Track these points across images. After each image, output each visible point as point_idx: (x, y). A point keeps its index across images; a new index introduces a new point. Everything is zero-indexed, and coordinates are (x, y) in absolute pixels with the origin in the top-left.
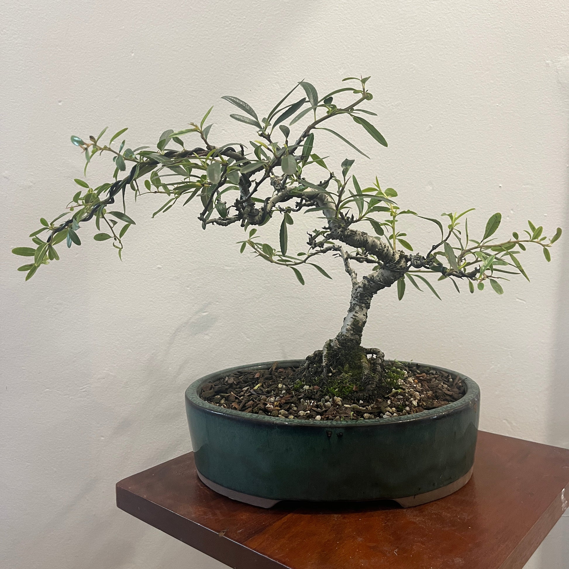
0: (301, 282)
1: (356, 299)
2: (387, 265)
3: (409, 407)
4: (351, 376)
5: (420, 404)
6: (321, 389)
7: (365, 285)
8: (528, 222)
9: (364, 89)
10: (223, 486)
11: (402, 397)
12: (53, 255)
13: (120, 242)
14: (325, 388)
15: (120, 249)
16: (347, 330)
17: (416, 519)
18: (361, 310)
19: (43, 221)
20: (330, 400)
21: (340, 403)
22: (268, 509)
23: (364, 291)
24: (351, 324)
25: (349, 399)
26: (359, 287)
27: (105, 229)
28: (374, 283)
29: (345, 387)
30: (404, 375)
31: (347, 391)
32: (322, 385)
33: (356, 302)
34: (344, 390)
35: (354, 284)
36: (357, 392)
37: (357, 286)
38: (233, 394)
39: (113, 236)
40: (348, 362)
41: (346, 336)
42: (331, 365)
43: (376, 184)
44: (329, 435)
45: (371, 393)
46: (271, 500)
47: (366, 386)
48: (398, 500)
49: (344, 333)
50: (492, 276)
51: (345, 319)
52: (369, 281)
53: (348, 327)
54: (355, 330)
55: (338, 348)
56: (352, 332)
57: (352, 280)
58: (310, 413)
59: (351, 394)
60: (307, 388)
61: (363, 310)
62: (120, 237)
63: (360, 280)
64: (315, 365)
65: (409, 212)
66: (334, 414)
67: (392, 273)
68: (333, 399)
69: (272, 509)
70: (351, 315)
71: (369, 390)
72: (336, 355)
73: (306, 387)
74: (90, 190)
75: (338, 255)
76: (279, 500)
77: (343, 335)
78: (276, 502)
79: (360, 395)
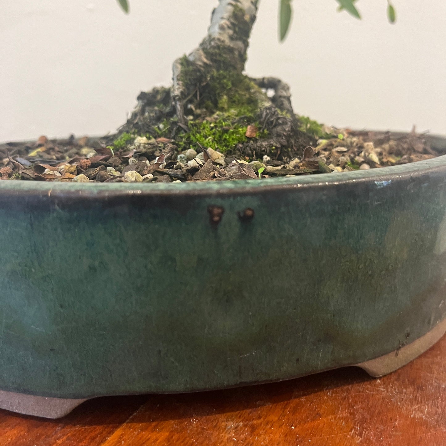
6: (173, 140)
14: (182, 138)
16: (222, 28)
17: (420, 411)
20: (197, 157)
21: (221, 161)
22: (55, 422)
24: (230, 16)
31: (233, 140)
32: (176, 135)
34: (226, 136)
36: (254, 139)
40: (225, 92)
41: (219, 39)
42: (190, 102)
44: (216, 219)
45: (284, 141)
46: (62, 400)
47: (272, 128)
49: (216, 35)
51: (214, 12)
53: (223, 22)
54: (237, 29)
55: (205, 64)
56: (231, 33)
59: (242, 144)
60: (142, 142)
68: (204, 153)
71: (279, 136)
72: (200, 79)
73: (140, 140)
76: (83, 397)
77: (214, 39)
78: (76, 402)
79: (262, 145)
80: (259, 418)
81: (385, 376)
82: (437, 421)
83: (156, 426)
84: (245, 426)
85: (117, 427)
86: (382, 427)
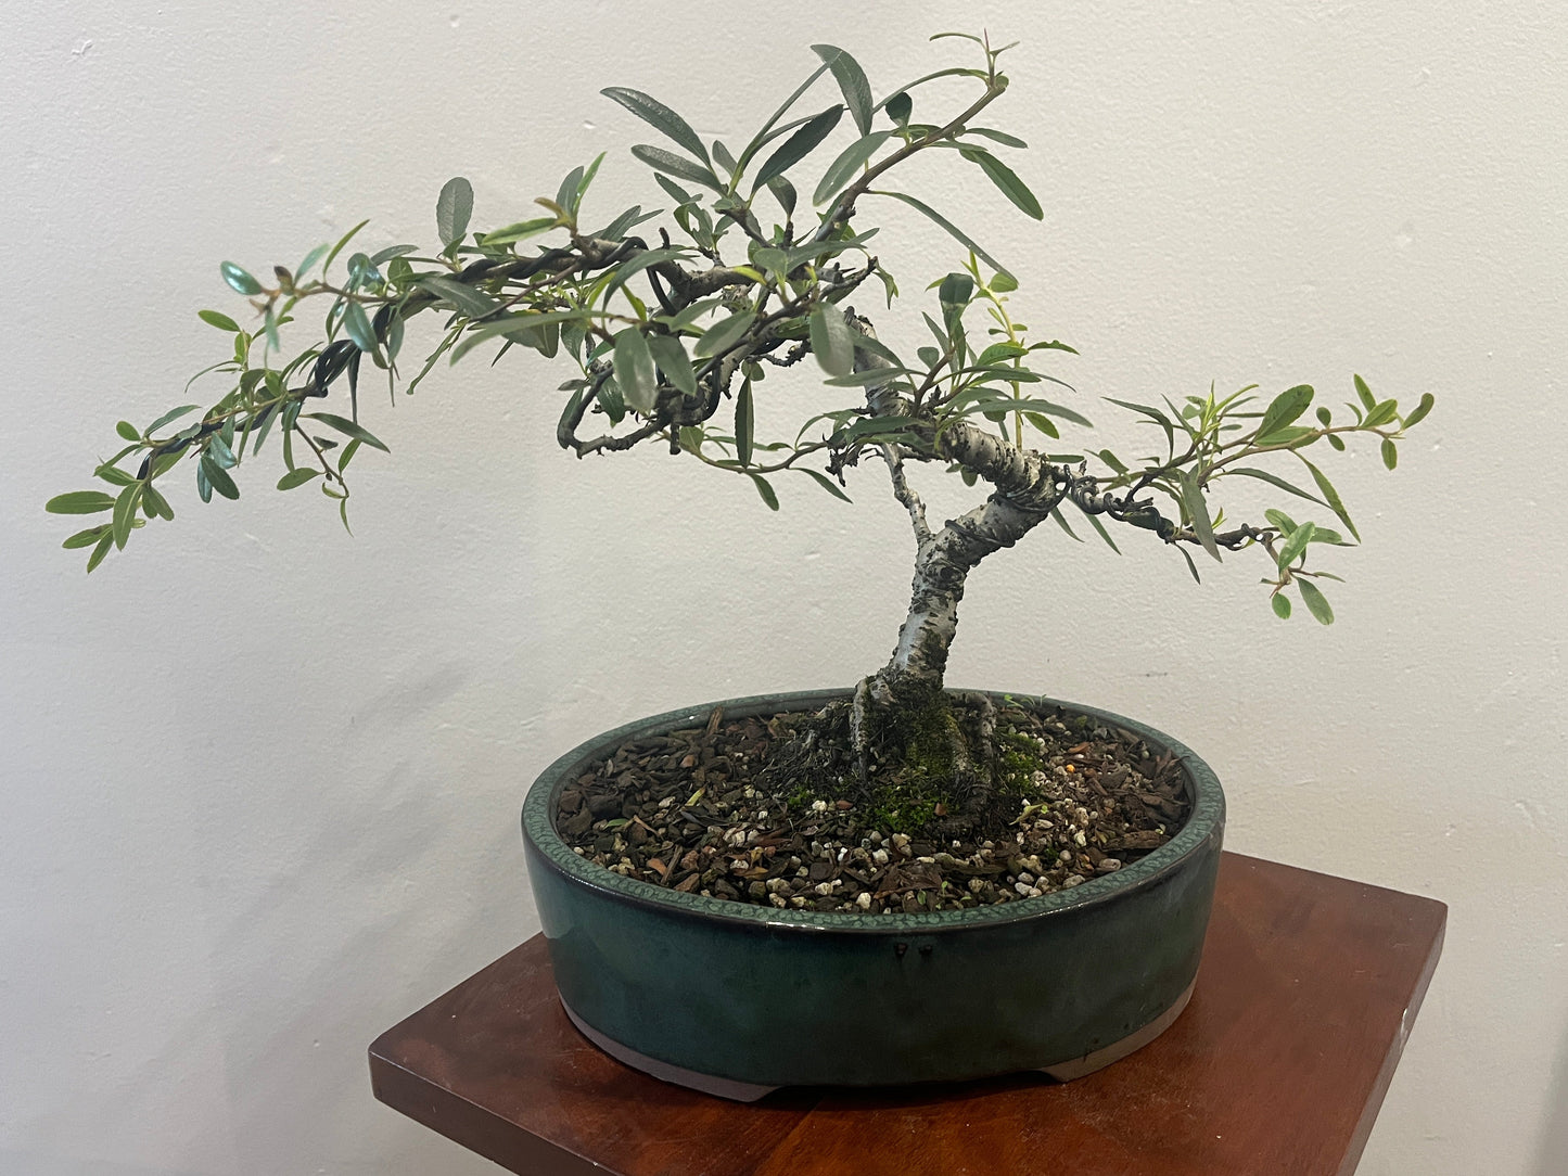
0: (769, 504)
1: (931, 580)
2: (1009, 495)
3: (1070, 851)
4: (927, 774)
5: (1094, 839)
6: (855, 809)
7: (952, 545)
8: (1352, 380)
9: (992, 70)
10: (636, 1050)
11: (1050, 824)
12: (157, 506)
13: (341, 483)
14: (865, 807)
15: (345, 498)
16: (911, 659)
17: (1094, 1118)
18: (944, 607)
19: (126, 430)
20: (883, 843)
21: (908, 850)
22: (749, 1105)
23: (951, 558)
24: (921, 645)
25: (926, 835)
26: (938, 548)
27: (304, 457)
28: (976, 540)
29: (914, 807)
30: (1038, 751)
31: (921, 818)
32: (858, 801)
33: (930, 587)
34: (912, 813)
35: (923, 536)
36: (944, 818)
37: (931, 545)
38: (638, 821)
39: (324, 470)
40: (915, 738)
41: (908, 674)
42: (874, 744)
43: (970, 265)
44: (901, 952)
45: (977, 820)
46: (758, 1087)
47: (966, 800)
48: (1051, 1070)
49: (904, 667)
50: (1302, 570)
51: (903, 628)
52: (962, 536)
53: (913, 652)
54: (929, 659)
55: (892, 703)
56: (923, 664)
57: (915, 523)
58: (843, 884)
59: (932, 823)
60: (822, 808)
61: (947, 606)
62: (341, 469)
63: (936, 526)
64: (831, 741)
65: (1056, 345)
66: (899, 886)
67: (1020, 516)
68: (891, 840)
69: (761, 1104)
70: (920, 620)
71: (971, 813)
72: (885, 721)
73: (820, 805)
74: (241, 335)
75: (874, 452)
76: (775, 1085)
77: (902, 673)
78: (771, 1089)
79: (952, 826)
80: (937, 1114)
81: (1071, 1081)
82: (1104, 1129)
83: (842, 1115)
84: (923, 1120)
85: (806, 1114)
86: (1050, 1131)
